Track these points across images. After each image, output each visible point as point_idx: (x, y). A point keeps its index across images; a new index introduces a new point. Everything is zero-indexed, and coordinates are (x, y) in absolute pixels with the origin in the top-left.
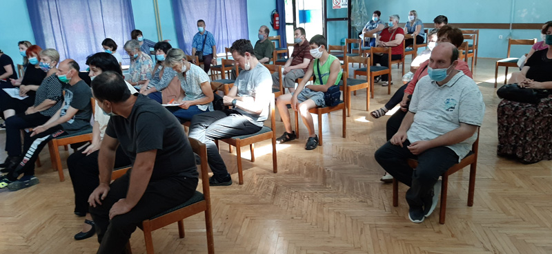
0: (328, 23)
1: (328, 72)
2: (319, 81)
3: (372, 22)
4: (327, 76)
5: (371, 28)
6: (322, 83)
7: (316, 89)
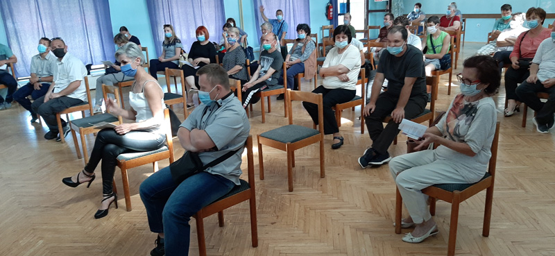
0: (369, 14)
1: (441, 44)
2: (432, 51)
3: (413, 12)
4: (440, 48)
5: (413, 18)
6: (435, 52)
7: (431, 57)
